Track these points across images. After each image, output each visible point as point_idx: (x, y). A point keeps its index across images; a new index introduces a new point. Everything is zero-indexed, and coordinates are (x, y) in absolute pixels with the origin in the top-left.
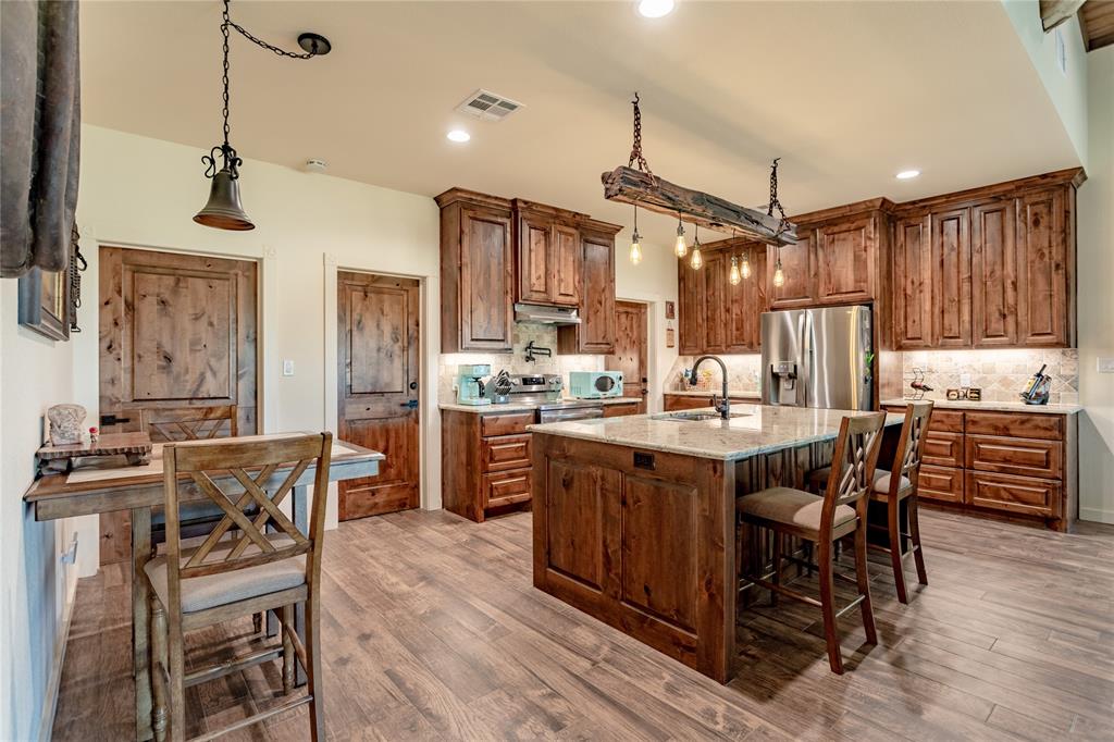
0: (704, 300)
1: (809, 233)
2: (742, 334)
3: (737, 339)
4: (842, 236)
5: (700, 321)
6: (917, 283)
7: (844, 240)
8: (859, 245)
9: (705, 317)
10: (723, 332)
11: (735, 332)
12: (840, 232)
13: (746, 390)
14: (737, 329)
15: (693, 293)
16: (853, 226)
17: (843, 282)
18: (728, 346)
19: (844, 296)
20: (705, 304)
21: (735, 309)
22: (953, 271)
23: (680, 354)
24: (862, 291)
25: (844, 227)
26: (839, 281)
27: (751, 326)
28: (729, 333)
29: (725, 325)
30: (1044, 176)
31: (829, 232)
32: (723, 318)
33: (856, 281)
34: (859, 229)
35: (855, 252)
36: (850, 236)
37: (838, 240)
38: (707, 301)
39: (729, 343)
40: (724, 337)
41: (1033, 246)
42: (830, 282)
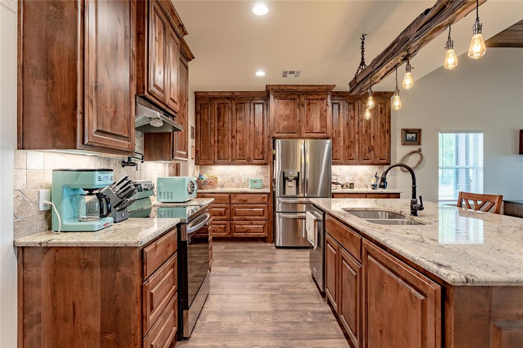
0: (216, 128)
1: (296, 97)
2: (243, 152)
3: (239, 155)
4: (314, 101)
5: (213, 142)
6: (337, 132)
7: (315, 104)
8: (323, 108)
9: (216, 140)
10: (230, 151)
11: (238, 151)
12: (312, 99)
13: (238, 187)
14: (240, 149)
15: (207, 124)
16: (320, 97)
17: (314, 126)
18: (233, 160)
19: (315, 134)
20: (216, 131)
21: (239, 137)
22: (352, 128)
23: (196, 164)
24: (324, 133)
25: (315, 97)
26: (312, 126)
27: (250, 147)
28: (234, 151)
29: (232, 146)
30: (385, 93)
31: (307, 98)
32: (230, 141)
33: (322, 127)
34: (323, 99)
35: (320, 111)
36: (319, 102)
37: (312, 103)
38: (218, 130)
39: (234, 157)
40: (230, 153)
41: (380, 122)
42: (308, 126)
